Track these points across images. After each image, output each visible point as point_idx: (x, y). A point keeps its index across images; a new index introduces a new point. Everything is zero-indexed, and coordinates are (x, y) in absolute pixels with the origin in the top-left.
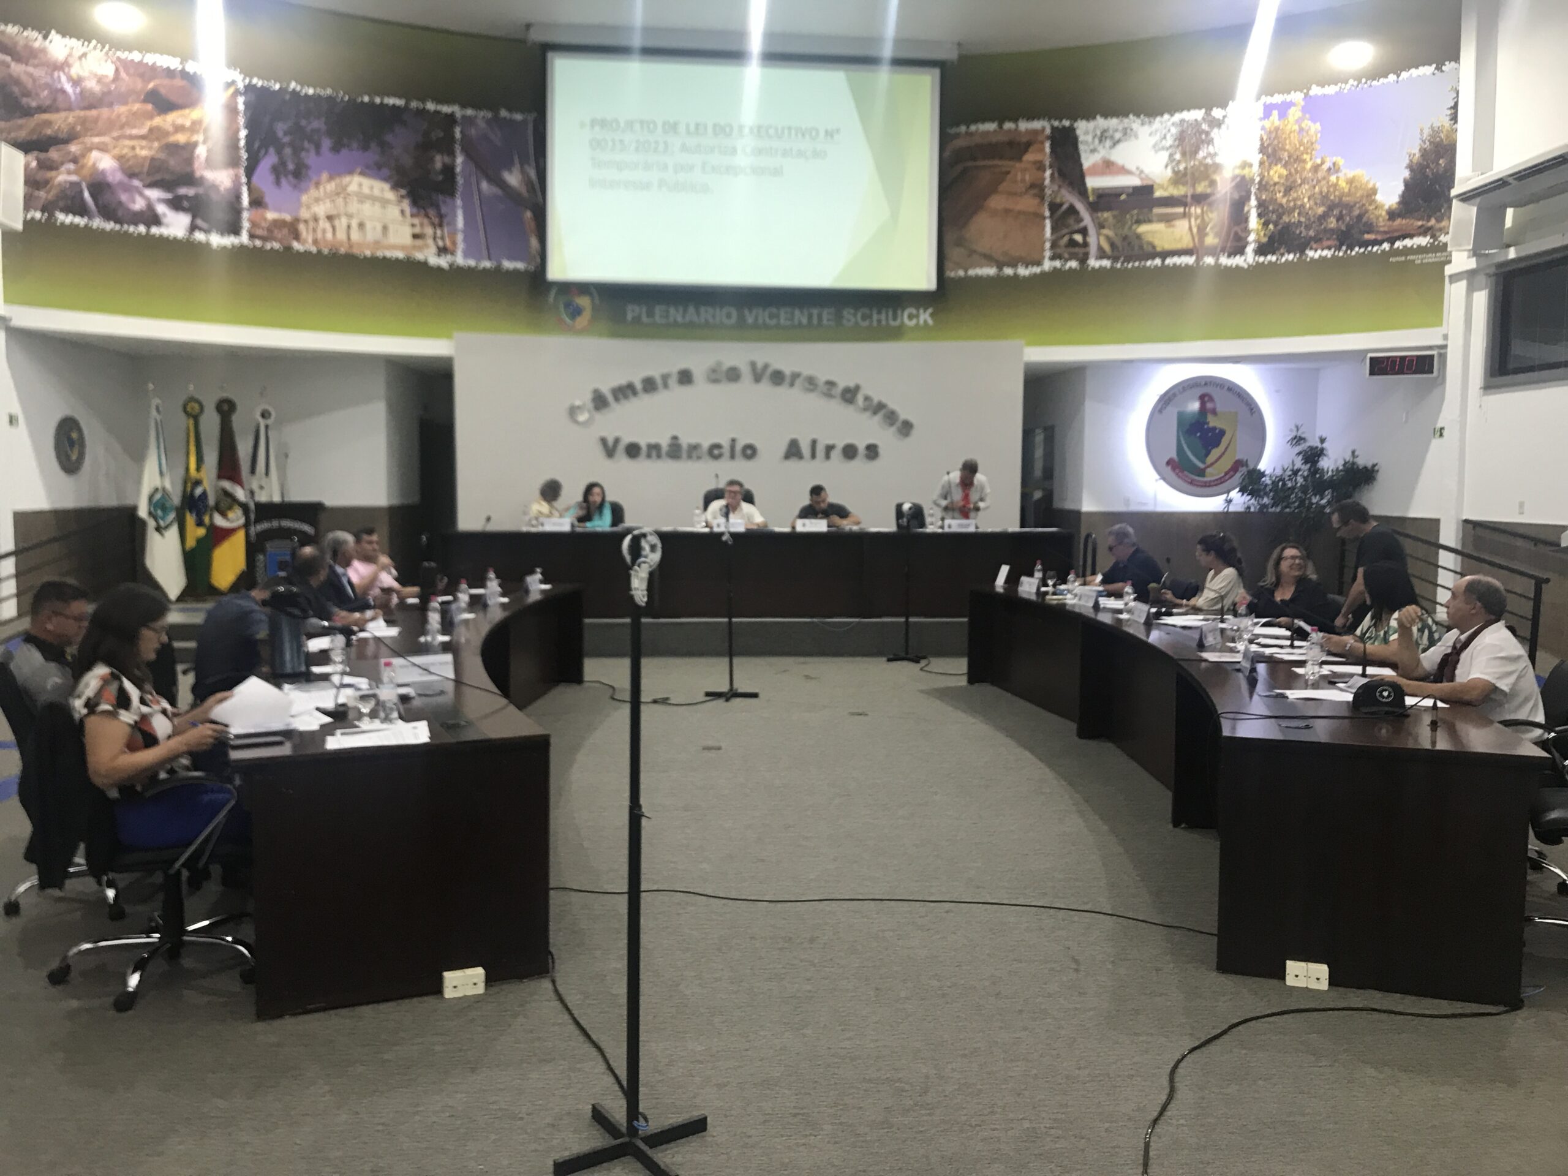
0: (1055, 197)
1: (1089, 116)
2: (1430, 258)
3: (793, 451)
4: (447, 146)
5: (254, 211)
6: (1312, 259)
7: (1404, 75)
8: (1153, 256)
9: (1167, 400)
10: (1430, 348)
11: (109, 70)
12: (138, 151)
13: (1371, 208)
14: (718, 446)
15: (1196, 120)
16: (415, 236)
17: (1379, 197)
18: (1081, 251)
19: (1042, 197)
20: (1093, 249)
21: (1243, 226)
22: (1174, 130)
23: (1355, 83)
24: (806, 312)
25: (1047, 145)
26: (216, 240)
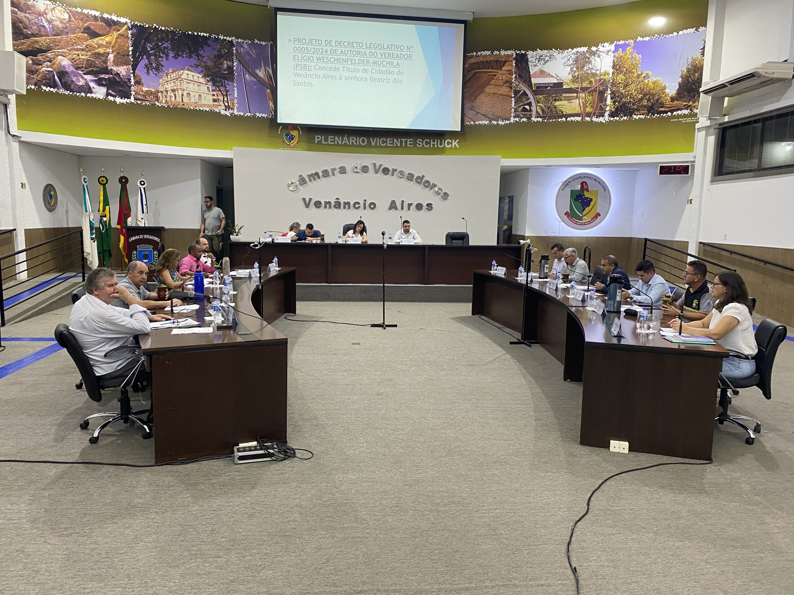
0: (517, 87)
1: (534, 50)
2: (689, 120)
3: (393, 206)
4: (229, 56)
5: (136, 87)
6: (635, 119)
7: (681, 33)
8: (562, 116)
9: (566, 184)
10: (687, 162)
11: (66, 16)
12: (81, 56)
13: (663, 96)
14: (358, 203)
15: (584, 52)
16: (214, 101)
17: (666, 91)
18: (529, 113)
19: (511, 87)
20: (534, 113)
21: (604, 103)
22: (573, 56)
23: (658, 36)
24: (399, 140)
25: (514, 62)
26: (118, 100)
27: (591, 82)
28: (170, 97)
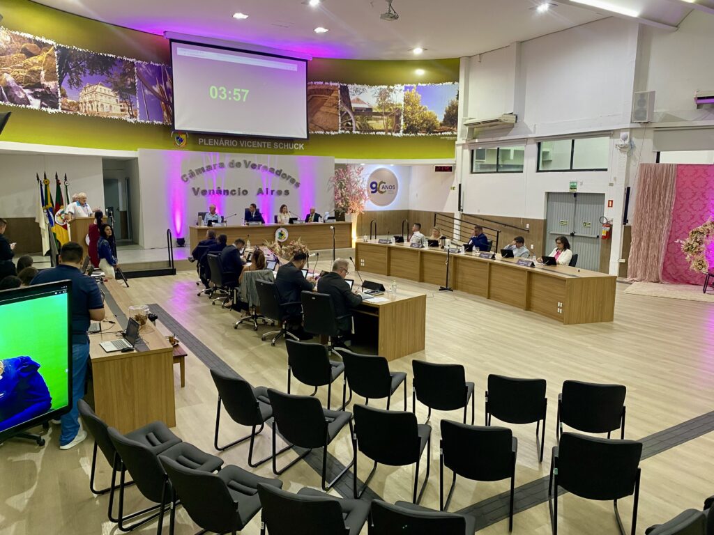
0: (342, 109)
1: (352, 84)
2: (451, 138)
3: (260, 192)
4: (131, 74)
5: (63, 99)
6: (419, 136)
7: (444, 84)
8: (372, 131)
10: (451, 164)
11: (9, 39)
12: (20, 73)
13: (436, 122)
14: (234, 191)
15: (385, 89)
16: (122, 110)
17: (437, 119)
18: (350, 128)
19: (338, 109)
20: (354, 128)
21: (399, 124)
22: (378, 91)
23: (431, 84)
24: (261, 143)
25: (339, 91)
26: (50, 110)
27: (390, 109)
28: (88, 107)
